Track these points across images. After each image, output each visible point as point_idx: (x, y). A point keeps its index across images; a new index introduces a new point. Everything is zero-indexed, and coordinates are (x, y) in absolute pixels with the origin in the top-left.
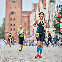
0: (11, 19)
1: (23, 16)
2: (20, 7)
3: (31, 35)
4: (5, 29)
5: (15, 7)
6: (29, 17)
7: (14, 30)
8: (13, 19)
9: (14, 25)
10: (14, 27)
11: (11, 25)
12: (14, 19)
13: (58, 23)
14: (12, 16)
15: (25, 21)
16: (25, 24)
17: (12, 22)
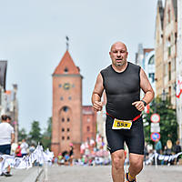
0: (63, 120)
1: (85, 115)
2: (79, 97)
3: (98, 147)
4: (51, 138)
5: (70, 98)
6: (94, 115)
7: (68, 138)
8: (66, 120)
9: (68, 130)
10: (69, 134)
11: (63, 130)
12: (68, 120)
13: (147, 124)
14: (65, 114)
15: (87, 122)
16: (88, 128)
17: (65, 125)
